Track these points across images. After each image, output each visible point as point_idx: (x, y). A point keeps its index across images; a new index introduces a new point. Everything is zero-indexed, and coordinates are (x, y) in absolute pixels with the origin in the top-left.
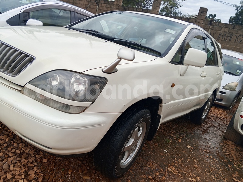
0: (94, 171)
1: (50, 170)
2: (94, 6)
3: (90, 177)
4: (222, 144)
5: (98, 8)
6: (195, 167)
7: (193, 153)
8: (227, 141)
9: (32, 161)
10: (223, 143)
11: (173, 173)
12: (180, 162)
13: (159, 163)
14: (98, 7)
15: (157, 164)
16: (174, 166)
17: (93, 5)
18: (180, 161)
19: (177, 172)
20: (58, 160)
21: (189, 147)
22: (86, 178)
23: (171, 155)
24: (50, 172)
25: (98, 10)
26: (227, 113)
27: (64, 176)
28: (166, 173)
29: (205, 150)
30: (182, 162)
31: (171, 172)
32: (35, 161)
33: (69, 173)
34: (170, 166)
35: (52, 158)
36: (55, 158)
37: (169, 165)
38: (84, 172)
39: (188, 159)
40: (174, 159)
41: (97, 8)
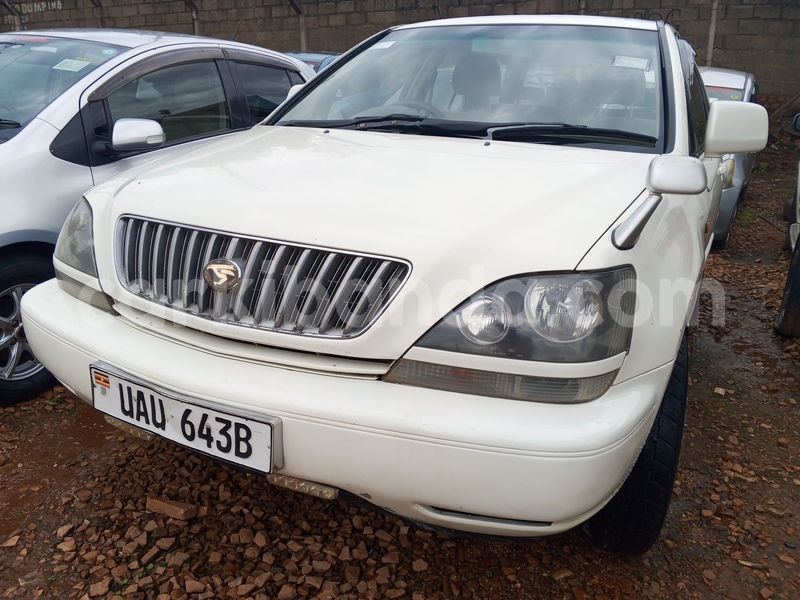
0: (565, 548)
1: (457, 588)
2: (177, 13)
3: (568, 568)
4: (788, 355)
5: (198, 19)
6: (779, 444)
7: (744, 406)
8: (794, 342)
9: (387, 581)
10: (789, 351)
11: (745, 481)
12: (736, 442)
13: (692, 464)
14: (194, 15)
15: (691, 470)
16: (732, 459)
17: (173, 13)
18: (733, 439)
19: (752, 473)
20: (449, 549)
21: (721, 391)
22: (562, 576)
23: (702, 430)
24: (461, 593)
25: (199, 26)
26: (725, 258)
27: (507, 592)
28: (731, 485)
29: (764, 387)
30: (740, 441)
31: (740, 480)
32: (393, 577)
33: (512, 578)
34: (725, 463)
35: (430, 551)
36: (437, 549)
37: (721, 460)
38: (544, 561)
39: (746, 426)
40: (717, 440)
41: (193, 20)
